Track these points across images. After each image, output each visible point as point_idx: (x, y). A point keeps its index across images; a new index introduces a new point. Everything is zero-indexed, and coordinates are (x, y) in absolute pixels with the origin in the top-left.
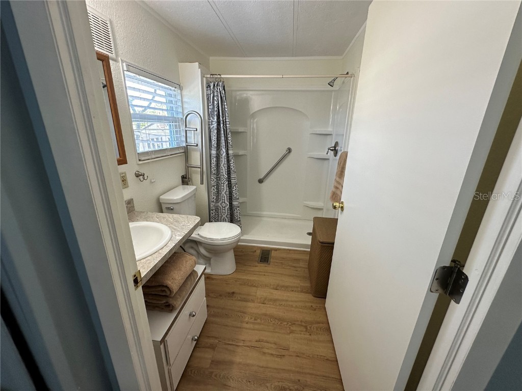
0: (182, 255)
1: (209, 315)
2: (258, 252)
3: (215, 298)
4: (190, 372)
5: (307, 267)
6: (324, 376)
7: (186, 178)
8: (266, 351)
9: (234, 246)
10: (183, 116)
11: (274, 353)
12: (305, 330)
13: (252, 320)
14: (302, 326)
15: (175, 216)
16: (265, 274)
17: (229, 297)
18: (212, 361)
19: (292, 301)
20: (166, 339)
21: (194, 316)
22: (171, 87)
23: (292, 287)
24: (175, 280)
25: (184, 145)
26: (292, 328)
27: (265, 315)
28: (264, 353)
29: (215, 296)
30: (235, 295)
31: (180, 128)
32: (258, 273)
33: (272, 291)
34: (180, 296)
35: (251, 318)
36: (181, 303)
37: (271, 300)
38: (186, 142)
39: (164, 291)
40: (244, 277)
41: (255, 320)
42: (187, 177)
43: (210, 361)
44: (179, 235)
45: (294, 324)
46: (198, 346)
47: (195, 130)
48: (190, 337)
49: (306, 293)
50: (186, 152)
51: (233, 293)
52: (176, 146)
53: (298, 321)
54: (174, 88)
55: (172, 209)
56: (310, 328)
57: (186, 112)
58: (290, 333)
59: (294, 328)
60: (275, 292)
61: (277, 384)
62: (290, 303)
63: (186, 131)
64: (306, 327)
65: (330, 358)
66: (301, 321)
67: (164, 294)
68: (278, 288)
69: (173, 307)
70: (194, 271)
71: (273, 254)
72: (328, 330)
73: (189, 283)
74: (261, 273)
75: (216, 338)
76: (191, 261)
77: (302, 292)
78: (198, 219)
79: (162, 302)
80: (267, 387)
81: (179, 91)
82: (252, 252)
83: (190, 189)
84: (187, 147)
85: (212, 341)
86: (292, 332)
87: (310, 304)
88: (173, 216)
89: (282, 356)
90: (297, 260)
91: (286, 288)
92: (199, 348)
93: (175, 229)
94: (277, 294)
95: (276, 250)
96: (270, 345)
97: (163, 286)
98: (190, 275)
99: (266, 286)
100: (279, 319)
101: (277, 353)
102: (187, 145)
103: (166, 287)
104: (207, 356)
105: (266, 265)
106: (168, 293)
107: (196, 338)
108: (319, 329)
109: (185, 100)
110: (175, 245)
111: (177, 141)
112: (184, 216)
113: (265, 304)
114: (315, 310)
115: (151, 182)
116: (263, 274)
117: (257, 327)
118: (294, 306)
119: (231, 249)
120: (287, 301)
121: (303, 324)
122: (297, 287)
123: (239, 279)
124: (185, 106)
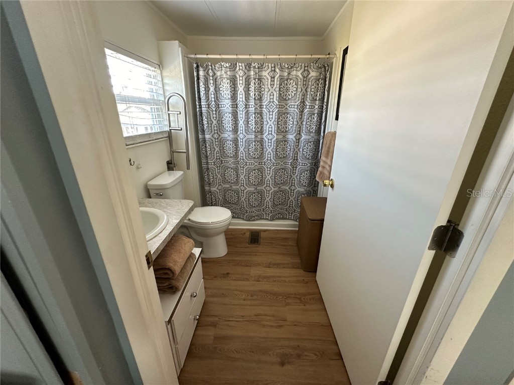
0: (180, 238)
1: (207, 296)
2: (248, 234)
3: (210, 280)
4: (194, 349)
5: (295, 245)
6: (320, 340)
7: (171, 164)
8: (265, 323)
9: (224, 229)
10: (165, 99)
11: (273, 324)
12: (299, 301)
13: (249, 297)
14: (296, 298)
15: (167, 200)
16: (256, 254)
17: (224, 278)
18: (215, 337)
19: (284, 277)
20: (173, 319)
21: (195, 297)
22: (150, 67)
23: (283, 264)
24: (176, 262)
25: (167, 129)
26: (287, 301)
27: (261, 291)
28: (264, 326)
29: (210, 278)
30: (230, 276)
31: (162, 112)
32: (250, 253)
33: (265, 269)
34: (182, 278)
35: (248, 295)
36: (183, 284)
37: (265, 277)
38: (170, 126)
39: (167, 274)
40: (237, 258)
41: (252, 296)
42: (173, 163)
43: (213, 338)
44: (176, 219)
45: (289, 297)
46: (199, 325)
47: (179, 113)
48: (192, 317)
49: (297, 268)
50: (170, 137)
51: (228, 274)
52: (159, 131)
53: (292, 294)
54: (153, 69)
55: (161, 195)
56: (304, 299)
57: (168, 94)
58: (286, 305)
59: (289, 301)
60: (268, 270)
61: (278, 351)
62: (283, 279)
63: (169, 114)
64: (300, 299)
65: (324, 324)
66: (295, 294)
67: (167, 276)
68: (270, 266)
69: (176, 288)
70: (192, 253)
71: (263, 235)
72: (321, 300)
73: (189, 265)
74: (252, 254)
75: (216, 316)
76: (189, 244)
77: (293, 268)
78: (191, 203)
79: (165, 285)
80: (270, 355)
81: (159, 71)
82: (241, 234)
83: (177, 174)
84: (171, 132)
85: (211, 319)
86: (288, 304)
87: (302, 278)
88: (165, 202)
89: (280, 327)
90: (285, 239)
91: (277, 265)
92: (200, 326)
93: (170, 213)
94: (270, 272)
95: (265, 231)
96: (268, 318)
97: (165, 269)
98: (189, 258)
99: (259, 265)
100: (274, 294)
101: (276, 325)
102: (171, 129)
103: (169, 269)
104: (209, 334)
105: (257, 246)
106: (171, 275)
107: (198, 317)
108: (312, 300)
109: (166, 81)
110: (173, 229)
111: (160, 125)
112: (176, 200)
113: (260, 281)
114: (307, 283)
115: (138, 168)
116: (255, 254)
117: (254, 302)
118: (287, 281)
119: (222, 232)
120: (280, 277)
121: (297, 296)
122: (288, 264)
123: (232, 260)
124: (167, 88)
